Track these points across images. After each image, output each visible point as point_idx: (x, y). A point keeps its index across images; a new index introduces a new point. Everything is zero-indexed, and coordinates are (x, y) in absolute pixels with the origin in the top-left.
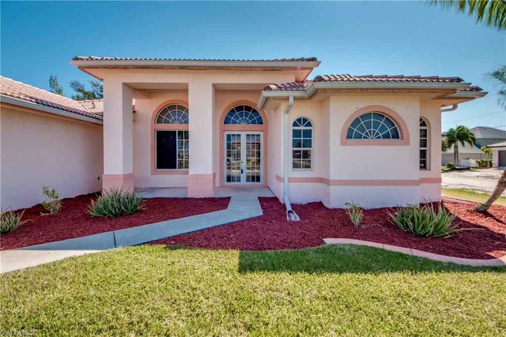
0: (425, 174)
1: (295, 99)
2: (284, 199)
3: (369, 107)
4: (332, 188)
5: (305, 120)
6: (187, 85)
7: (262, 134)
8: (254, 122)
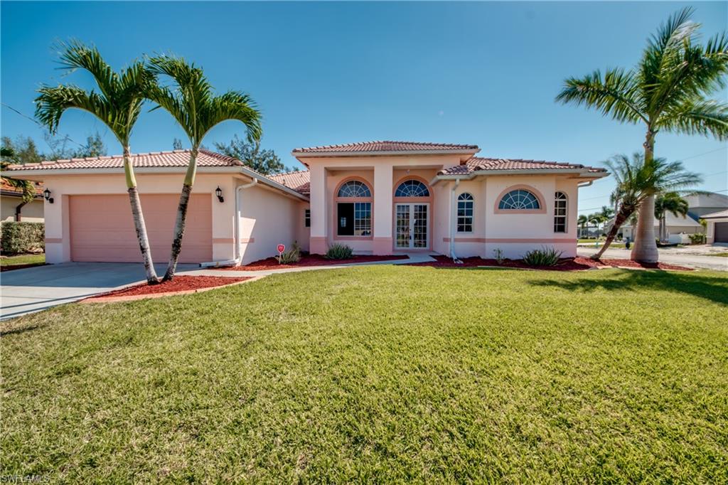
0: (560, 235)
1: (461, 180)
2: (451, 254)
3: (518, 185)
4: (487, 244)
5: (468, 195)
6: (373, 167)
7: (428, 205)
8: (421, 195)
